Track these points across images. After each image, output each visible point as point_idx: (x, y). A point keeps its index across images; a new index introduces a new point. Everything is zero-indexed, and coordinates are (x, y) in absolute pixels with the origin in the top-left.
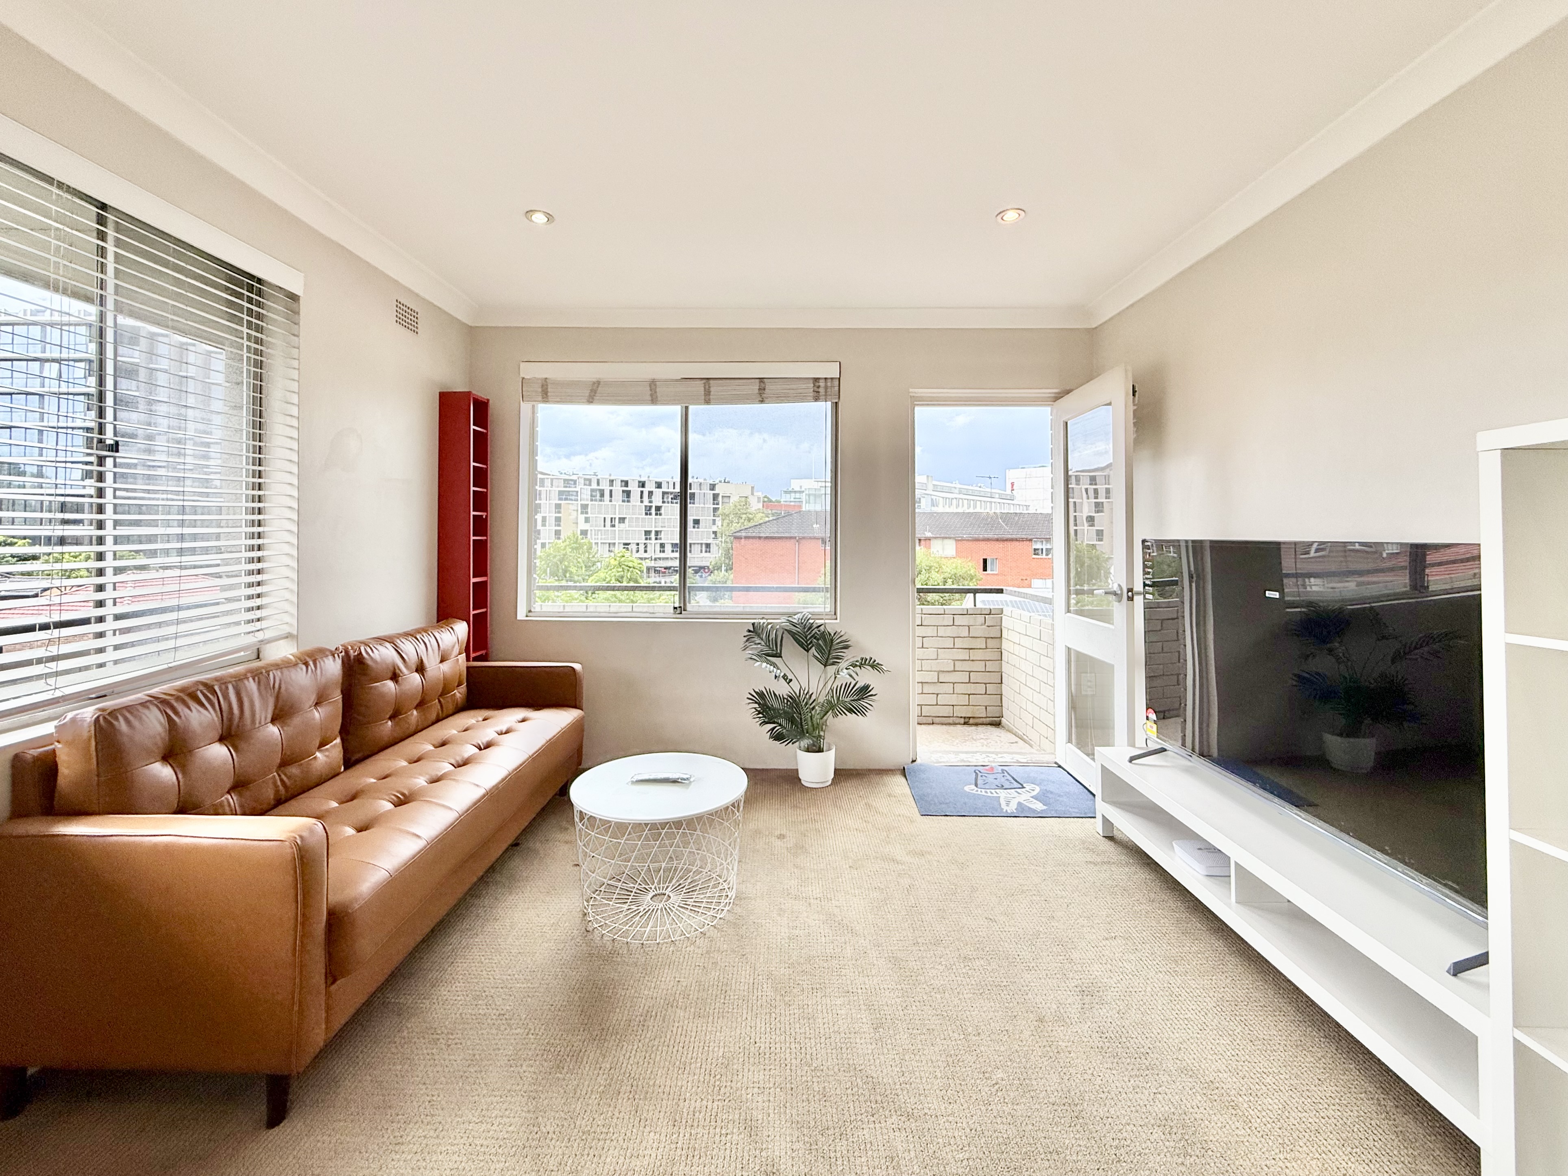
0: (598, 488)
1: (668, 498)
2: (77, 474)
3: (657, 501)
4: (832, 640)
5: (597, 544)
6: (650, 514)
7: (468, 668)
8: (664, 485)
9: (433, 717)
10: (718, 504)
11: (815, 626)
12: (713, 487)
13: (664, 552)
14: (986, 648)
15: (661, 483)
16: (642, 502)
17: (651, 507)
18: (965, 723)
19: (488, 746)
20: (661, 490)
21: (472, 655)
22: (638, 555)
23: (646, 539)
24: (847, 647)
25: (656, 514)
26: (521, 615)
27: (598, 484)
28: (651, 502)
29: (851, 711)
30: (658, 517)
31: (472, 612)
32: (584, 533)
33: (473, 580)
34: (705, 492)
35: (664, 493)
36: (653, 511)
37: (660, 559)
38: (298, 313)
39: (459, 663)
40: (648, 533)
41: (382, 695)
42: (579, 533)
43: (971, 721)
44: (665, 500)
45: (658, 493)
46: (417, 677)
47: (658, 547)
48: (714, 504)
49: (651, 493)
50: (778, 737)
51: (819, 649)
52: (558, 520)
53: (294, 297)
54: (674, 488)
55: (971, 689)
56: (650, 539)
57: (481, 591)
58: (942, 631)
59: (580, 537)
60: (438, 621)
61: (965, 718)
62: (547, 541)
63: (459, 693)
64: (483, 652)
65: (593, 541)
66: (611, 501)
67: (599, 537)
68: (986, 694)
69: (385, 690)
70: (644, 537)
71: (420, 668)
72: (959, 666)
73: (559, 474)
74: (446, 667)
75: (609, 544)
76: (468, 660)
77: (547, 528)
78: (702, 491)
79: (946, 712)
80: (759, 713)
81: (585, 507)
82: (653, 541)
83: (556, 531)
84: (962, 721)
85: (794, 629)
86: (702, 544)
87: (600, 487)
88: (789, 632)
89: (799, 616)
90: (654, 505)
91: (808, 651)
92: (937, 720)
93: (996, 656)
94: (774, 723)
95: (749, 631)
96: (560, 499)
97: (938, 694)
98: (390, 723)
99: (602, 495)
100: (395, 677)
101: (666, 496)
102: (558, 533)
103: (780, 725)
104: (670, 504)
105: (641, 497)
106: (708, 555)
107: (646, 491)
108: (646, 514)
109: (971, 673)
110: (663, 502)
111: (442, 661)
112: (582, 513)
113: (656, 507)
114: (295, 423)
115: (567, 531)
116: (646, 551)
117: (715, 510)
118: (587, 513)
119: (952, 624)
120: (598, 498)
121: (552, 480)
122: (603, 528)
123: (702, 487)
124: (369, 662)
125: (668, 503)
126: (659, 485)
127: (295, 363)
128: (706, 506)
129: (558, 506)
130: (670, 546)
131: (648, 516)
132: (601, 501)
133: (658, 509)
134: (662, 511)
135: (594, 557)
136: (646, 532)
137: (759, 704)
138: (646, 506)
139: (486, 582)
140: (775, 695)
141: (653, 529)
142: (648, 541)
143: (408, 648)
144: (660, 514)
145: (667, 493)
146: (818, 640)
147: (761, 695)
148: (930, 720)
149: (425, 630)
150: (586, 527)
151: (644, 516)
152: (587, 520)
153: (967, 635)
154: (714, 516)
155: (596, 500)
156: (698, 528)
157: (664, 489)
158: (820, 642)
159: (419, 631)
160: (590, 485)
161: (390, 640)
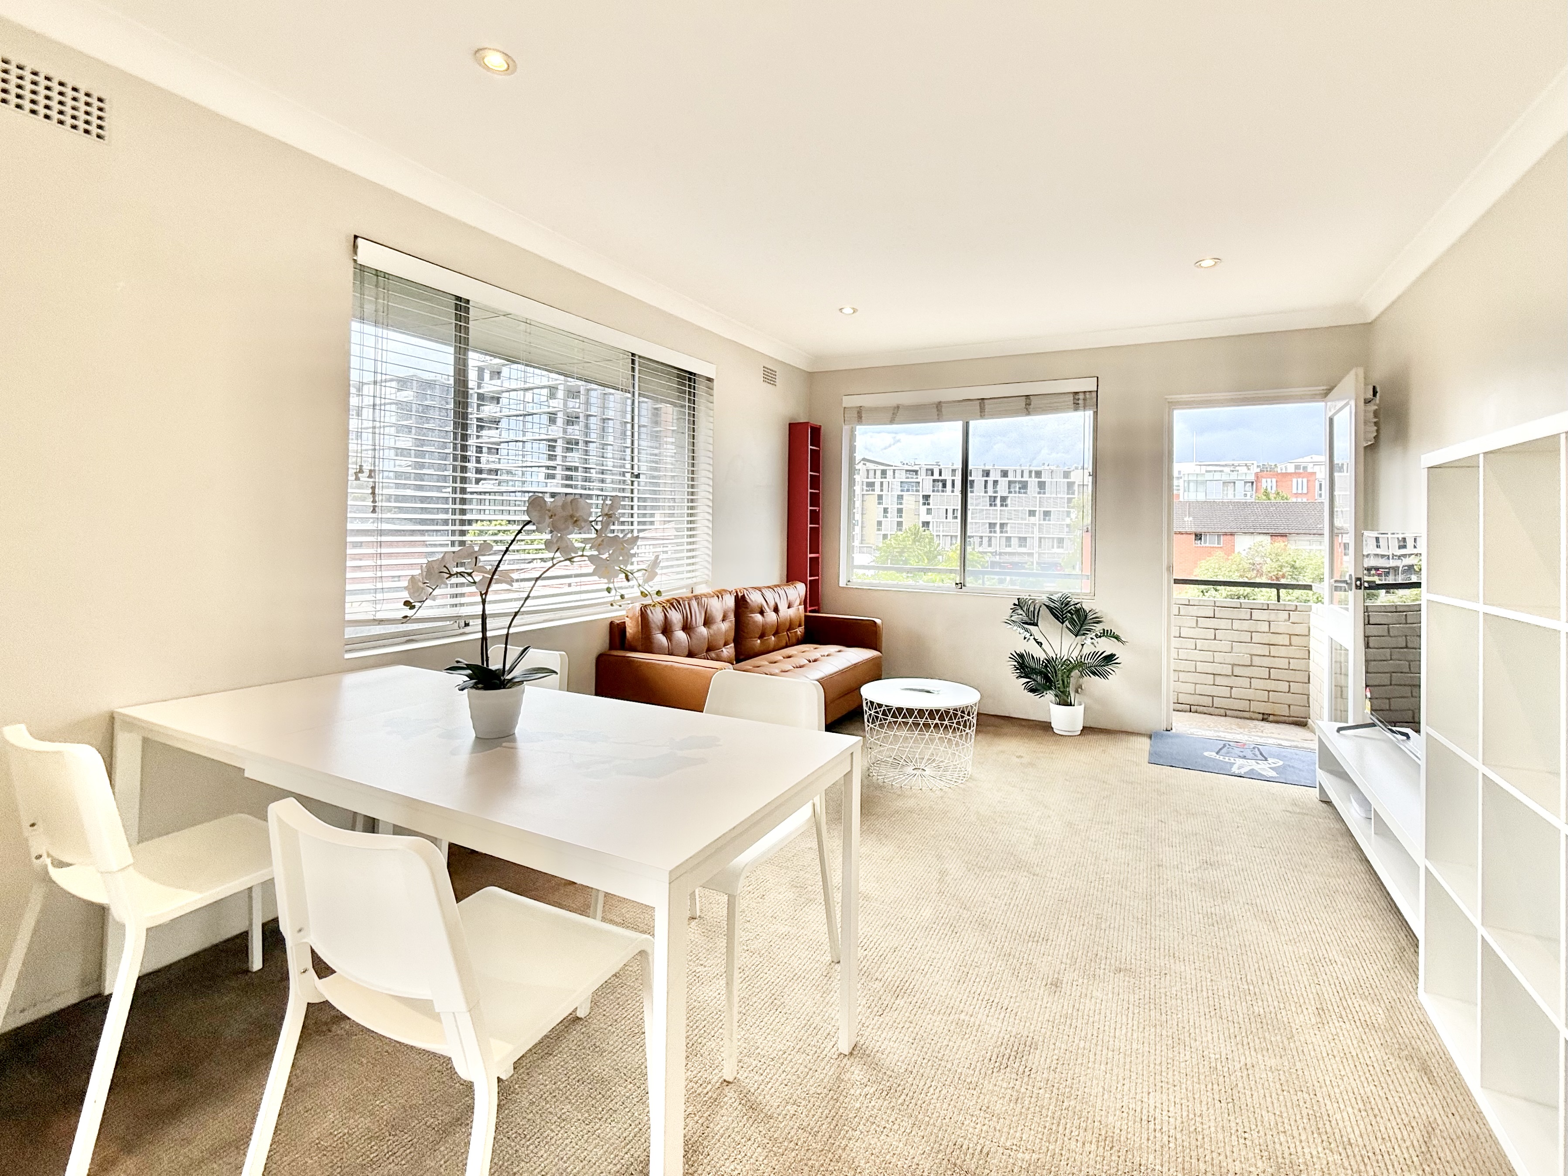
0: (940, 478)
1: (1015, 487)
2: (542, 477)
3: (1002, 490)
4: (1086, 616)
5: (938, 536)
6: (995, 505)
7: (805, 616)
8: (1010, 474)
9: (784, 643)
10: (1073, 493)
11: (1072, 603)
12: (1066, 475)
13: (1010, 546)
14: (1291, 645)
15: (1007, 471)
16: (986, 492)
17: (995, 497)
18: (1263, 720)
19: (815, 661)
20: (1007, 479)
21: (809, 609)
22: (981, 549)
23: (991, 532)
24: (1098, 622)
25: (1002, 505)
26: (842, 583)
27: (940, 475)
28: (996, 492)
29: (1094, 673)
30: (1004, 508)
31: (809, 578)
32: (926, 524)
33: (809, 556)
34: (1058, 480)
35: (1010, 482)
36: (998, 501)
37: (1006, 553)
38: (712, 389)
39: (797, 612)
40: (992, 525)
41: (755, 622)
42: (921, 525)
43: (1271, 718)
44: (1012, 490)
45: (1003, 482)
46: (774, 615)
47: (1003, 540)
48: (1068, 494)
49: (995, 482)
50: (1032, 690)
51: (1072, 622)
52: (900, 511)
53: (710, 380)
54: (1022, 477)
55: (1271, 685)
56: (995, 532)
57: (815, 562)
58: (1237, 625)
59: (922, 529)
60: (788, 581)
61: (1263, 714)
62: (889, 533)
63: (800, 631)
64: (816, 608)
65: (935, 534)
66: (953, 492)
67: (941, 529)
68: (1289, 692)
69: (756, 619)
70: (988, 530)
71: (776, 610)
72: (1257, 661)
73: (900, 465)
74: (792, 612)
75: (952, 536)
76: (806, 611)
77: (889, 519)
78: (1055, 480)
79: (1243, 705)
80: (1018, 669)
81: (926, 497)
82: (998, 534)
83: (898, 522)
84: (1261, 716)
85: (1052, 605)
86: (1053, 538)
87: (943, 478)
88: (1047, 606)
89: (1060, 595)
90: (999, 495)
91: (1062, 623)
92: (1228, 712)
93: (1303, 654)
94: (1030, 678)
95: (1015, 604)
96: (902, 491)
97: (1232, 687)
98: (759, 641)
99: (944, 486)
100: (762, 612)
101: (1012, 485)
102: (900, 524)
103: (1034, 680)
104: (1017, 495)
105: (986, 487)
106: (1060, 551)
107: (990, 480)
108: (991, 505)
109: (1272, 670)
110: (1010, 492)
111: (789, 607)
112: (924, 504)
113: (1001, 497)
114: (711, 455)
115: (908, 521)
116: (990, 545)
117: (1070, 500)
118: (929, 504)
119: (1249, 618)
120: (940, 488)
121: (894, 470)
122: (945, 520)
123: (1054, 475)
124: (748, 600)
125: (1015, 492)
126: (1005, 474)
127: (711, 419)
128: (1059, 496)
129: (900, 497)
130: (1017, 539)
131: (993, 508)
132: (943, 491)
133: (1004, 499)
134: (1009, 501)
135: (935, 549)
136: (990, 524)
137: (1018, 662)
138: (990, 497)
139: (818, 558)
140: (1033, 657)
141: (998, 522)
142: (992, 534)
143: (769, 595)
144: (1006, 506)
145: (1015, 482)
146: (1072, 614)
147: (1021, 656)
148: (1222, 712)
149: (779, 586)
150: (928, 518)
151: (988, 507)
152: (929, 511)
153: (1267, 630)
154: (1068, 507)
155: (938, 491)
156: (1049, 520)
157: (1011, 477)
158: (1074, 616)
159: (776, 586)
160: (932, 475)
161: (759, 589)
